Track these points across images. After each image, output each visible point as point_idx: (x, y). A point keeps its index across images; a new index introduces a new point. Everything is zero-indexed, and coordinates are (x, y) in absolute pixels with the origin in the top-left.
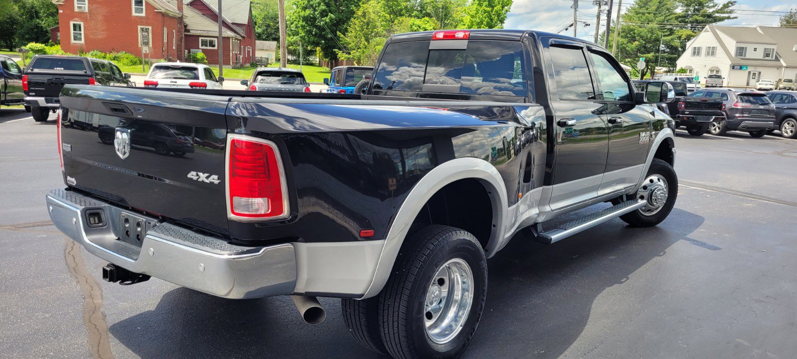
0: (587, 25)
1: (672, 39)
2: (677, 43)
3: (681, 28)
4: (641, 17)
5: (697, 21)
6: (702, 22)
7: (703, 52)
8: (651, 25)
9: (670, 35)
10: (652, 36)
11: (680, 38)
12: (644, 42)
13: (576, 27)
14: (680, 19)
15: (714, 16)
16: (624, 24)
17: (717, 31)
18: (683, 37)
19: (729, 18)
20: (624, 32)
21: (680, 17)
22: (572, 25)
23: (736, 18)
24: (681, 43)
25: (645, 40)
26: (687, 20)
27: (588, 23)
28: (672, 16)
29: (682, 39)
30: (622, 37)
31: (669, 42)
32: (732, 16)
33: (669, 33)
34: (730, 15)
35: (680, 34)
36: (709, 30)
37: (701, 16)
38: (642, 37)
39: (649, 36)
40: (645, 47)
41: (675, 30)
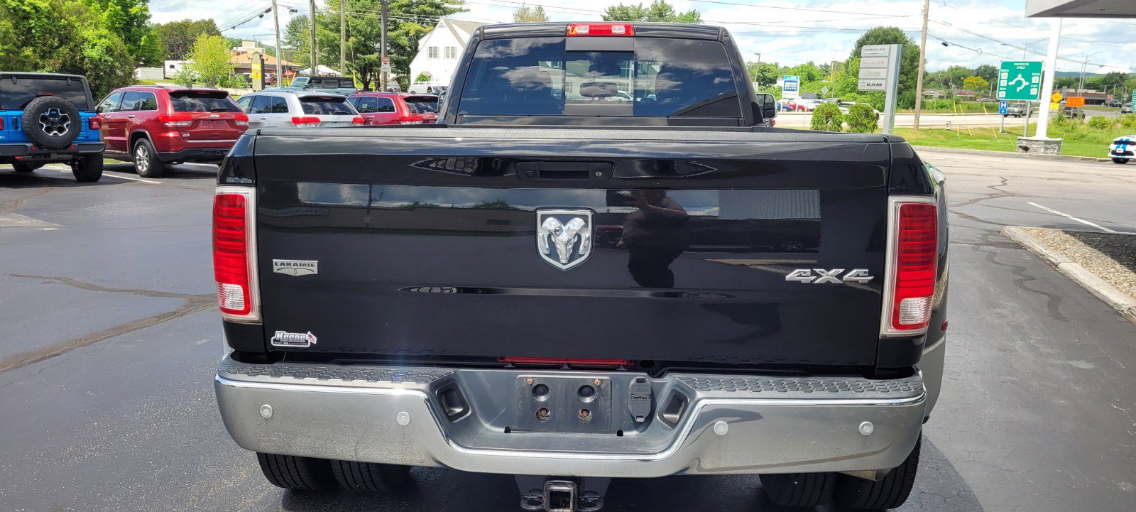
0: (293, 11)
1: (397, 35)
2: (404, 41)
3: (407, 20)
4: (355, 4)
5: (424, 12)
6: (431, 14)
7: (441, 53)
8: (369, 16)
9: (395, 29)
10: (371, 31)
11: (407, 34)
12: (363, 39)
13: (276, 13)
14: (404, 9)
15: (443, 6)
16: (334, 12)
17: (454, 26)
18: (412, 33)
19: (461, 10)
20: (334, 23)
21: (403, 6)
22: (269, 10)
23: (468, 10)
24: (410, 40)
25: (363, 36)
26: (412, 10)
27: (295, 9)
28: (394, 4)
29: (410, 35)
30: (331, 30)
31: (395, 39)
32: (464, 7)
33: (393, 27)
34: (462, 6)
35: (407, 29)
36: (445, 25)
37: (429, 6)
38: (359, 31)
39: (368, 30)
40: (365, 46)
41: (399, 24)
